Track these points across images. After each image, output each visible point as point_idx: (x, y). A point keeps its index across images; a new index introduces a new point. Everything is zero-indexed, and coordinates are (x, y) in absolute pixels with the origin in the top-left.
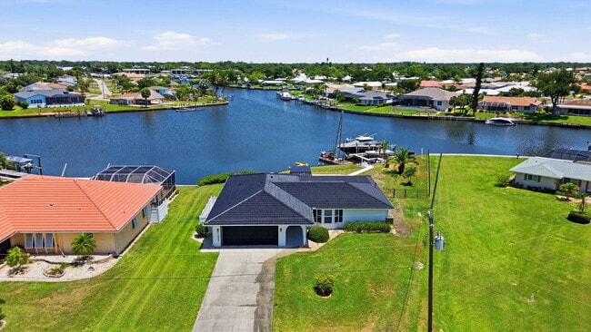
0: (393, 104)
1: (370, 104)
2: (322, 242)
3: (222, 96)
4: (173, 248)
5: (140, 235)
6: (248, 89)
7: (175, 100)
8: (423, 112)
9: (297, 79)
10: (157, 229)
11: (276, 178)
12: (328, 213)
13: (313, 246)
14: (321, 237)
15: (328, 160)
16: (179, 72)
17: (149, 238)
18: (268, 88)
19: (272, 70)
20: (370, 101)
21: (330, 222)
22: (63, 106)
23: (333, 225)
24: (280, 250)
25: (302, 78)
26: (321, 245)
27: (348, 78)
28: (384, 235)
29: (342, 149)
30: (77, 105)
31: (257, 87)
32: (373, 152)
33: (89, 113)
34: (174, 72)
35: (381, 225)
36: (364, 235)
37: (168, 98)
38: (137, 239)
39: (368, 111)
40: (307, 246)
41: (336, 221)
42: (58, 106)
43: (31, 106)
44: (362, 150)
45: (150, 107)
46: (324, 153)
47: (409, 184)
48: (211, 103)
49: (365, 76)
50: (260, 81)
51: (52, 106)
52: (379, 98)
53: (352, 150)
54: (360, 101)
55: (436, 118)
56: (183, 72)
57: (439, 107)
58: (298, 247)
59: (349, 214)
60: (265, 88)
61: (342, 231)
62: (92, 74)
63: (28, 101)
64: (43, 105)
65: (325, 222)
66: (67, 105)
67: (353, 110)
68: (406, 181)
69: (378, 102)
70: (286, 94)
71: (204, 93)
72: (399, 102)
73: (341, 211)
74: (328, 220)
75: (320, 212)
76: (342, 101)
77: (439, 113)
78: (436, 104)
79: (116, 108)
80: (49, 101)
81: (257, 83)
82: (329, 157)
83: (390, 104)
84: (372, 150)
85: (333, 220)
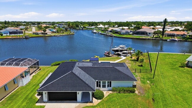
0: (133, 34)
2: (100, 99)
3: (72, 32)
4: (23, 102)
5: (10, 94)
6: (82, 29)
7: (56, 33)
8: (143, 37)
9: (99, 26)
11: (81, 64)
12: (104, 83)
13: (96, 101)
14: (99, 97)
16: (61, 25)
17: (14, 95)
18: (89, 29)
19: (91, 23)
20: (124, 33)
21: (105, 87)
22: (15, 35)
23: (107, 88)
24: (78, 104)
25: (101, 26)
26: (99, 101)
27: (117, 26)
28: (132, 94)
29: (113, 50)
30: (20, 34)
31: (85, 29)
32: (126, 52)
33: (24, 37)
34: (59, 25)
35: (131, 89)
36: (122, 94)
37: (53, 32)
38: (7, 96)
39: (123, 37)
40: (92, 102)
41: (108, 86)
42: (13, 35)
43: (4, 35)
44: (121, 51)
45: (46, 35)
46: (106, 52)
47: (142, 66)
48: (68, 34)
49: (122, 25)
50: (87, 27)
51: (11, 35)
53: (117, 51)
54: (120, 33)
55: (148, 39)
56: (62, 25)
57: (149, 35)
58: (87, 102)
59: (114, 84)
60: (88, 29)
61: (111, 92)
62: (32, 25)
63: (3, 33)
64: (8, 34)
65: (103, 87)
66: (17, 35)
67: (118, 36)
69: (127, 33)
70: (95, 31)
71: (67, 31)
73: (110, 82)
74: (104, 86)
75: (100, 82)
76: (114, 33)
77: (149, 37)
78: (148, 34)
79: (35, 35)
80: (11, 33)
81: (86, 28)
82: (108, 54)
83: (131, 34)
84: (125, 51)
85: (107, 86)
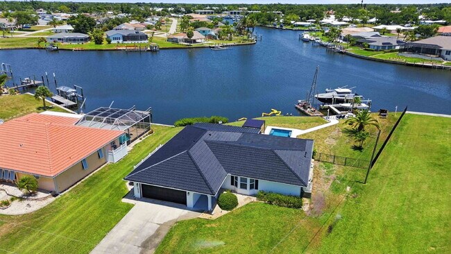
0: (400, 51)
1: (377, 49)
2: (227, 209)
3: (255, 36)
4: (105, 192)
5: (91, 175)
6: (281, 29)
7: (216, 39)
8: (428, 60)
9: (325, 21)
10: (109, 169)
12: (244, 180)
13: (218, 212)
14: (230, 205)
15: (302, 109)
16: (235, 13)
17: (96, 178)
18: (297, 28)
19: (306, 12)
20: (378, 47)
21: (246, 188)
22: (133, 42)
23: (248, 191)
24: (186, 211)
25: (332, 20)
26: (225, 212)
27: (374, 20)
28: (292, 210)
29: (320, 99)
30: (143, 42)
31: (289, 27)
32: (348, 105)
33: (149, 49)
34: (231, 13)
36: (275, 207)
37: (211, 37)
38: (86, 178)
39: (373, 57)
40: (210, 212)
41: (252, 187)
42: (130, 42)
43: (113, 42)
44: (338, 101)
45: (194, 45)
46: (300, 101)
47: (360, 148)
48: (241, 43)
49: (390, 19)
50: (292, 22)
51: (126, 42)
52: (389, 43)
53: (329, 101)
54: (369, 46)
55: (440, 68)
56: (238, 13)
57: (447, 56)
58: (202, 211)
59: (263, 184)
60: (295, 28)
61: (254, 199)
62: (172, 15)
63: (111, 38)
64: (121, 41)
65: (241, 187)
66: (136, 42)
67: (359, 54)
68: (358, 144)
69: (387, 47)
70: (307, 36)
71: (240, 34)
72: (406, 49)
73: (257, 182)
74: (244, 186)
75: (236, 178)
76: (353, 45)
77: (445, 62)
78: (444, 53)
79: (170, 45)
80: (125, 38)
81: (290, 24)
83: (396, 51)
84: (347, 102)
85: (248, 187)
